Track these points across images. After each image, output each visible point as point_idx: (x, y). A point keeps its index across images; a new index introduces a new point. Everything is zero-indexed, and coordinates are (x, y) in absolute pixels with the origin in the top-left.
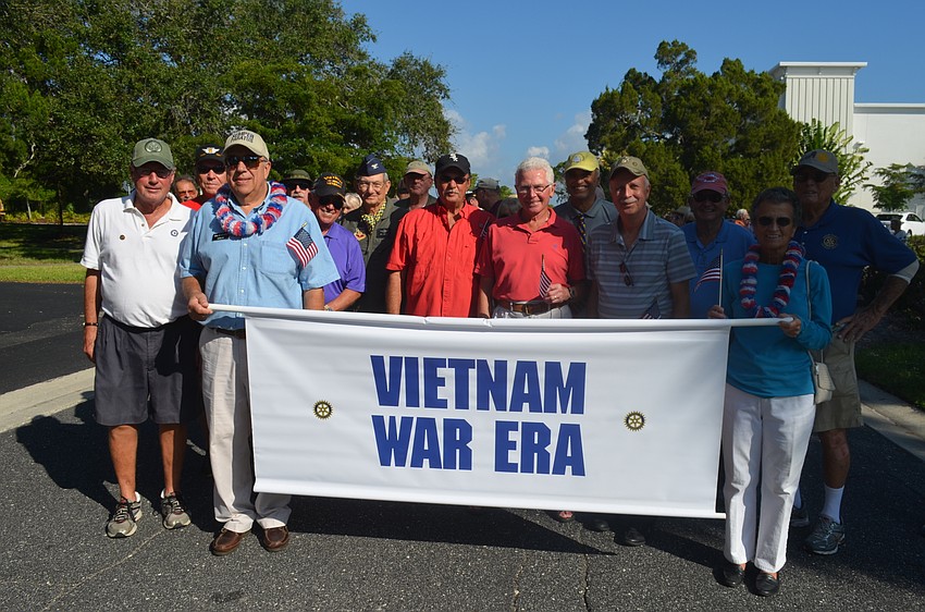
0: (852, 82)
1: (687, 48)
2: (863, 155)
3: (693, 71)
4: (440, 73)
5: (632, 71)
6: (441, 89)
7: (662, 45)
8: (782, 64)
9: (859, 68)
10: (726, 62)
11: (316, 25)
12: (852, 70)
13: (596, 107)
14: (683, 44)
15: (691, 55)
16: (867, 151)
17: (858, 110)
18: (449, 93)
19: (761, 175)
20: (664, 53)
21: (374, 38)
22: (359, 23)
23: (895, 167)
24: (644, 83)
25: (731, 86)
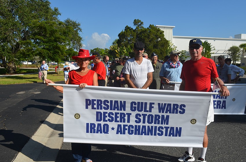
0: (172, 31)
1: (141, 21)
2: (176, 48)
3: (142, 27)
4: (79, 25)
5: (127, 26)
6: (79, 29)
7: (135, 20)
8: (156, 26)
9: (173, 27)
10: (150, 25)
11: (48, 10)
12: (172, 28)
13: (119, 35)
14: (140, 20)
15: (142, 23)
16: (177, 47)
17: (174, 37)
18: (81, 30)
19: (162, 53)
20: (136, 22)
21: (60, 14)
22: (56, 10)
23: (183, 51)
24: (131, 29)
25: (154, 32)
